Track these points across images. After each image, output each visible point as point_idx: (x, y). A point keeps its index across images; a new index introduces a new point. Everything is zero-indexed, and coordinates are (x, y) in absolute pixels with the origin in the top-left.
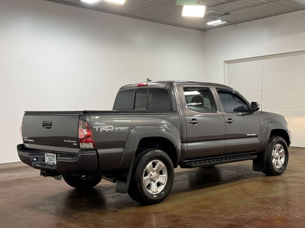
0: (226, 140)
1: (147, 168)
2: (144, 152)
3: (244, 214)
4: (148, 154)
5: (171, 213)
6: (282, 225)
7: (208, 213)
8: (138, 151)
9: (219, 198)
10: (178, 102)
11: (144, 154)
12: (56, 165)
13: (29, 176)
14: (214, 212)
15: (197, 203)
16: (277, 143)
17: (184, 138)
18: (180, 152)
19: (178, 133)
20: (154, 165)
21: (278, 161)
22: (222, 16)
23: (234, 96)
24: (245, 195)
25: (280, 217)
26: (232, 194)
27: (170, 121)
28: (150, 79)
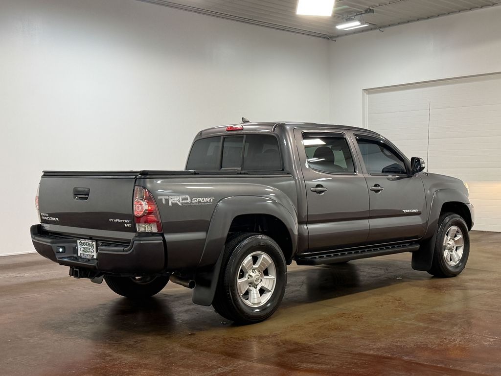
0: (370, 220)
1: (244, 265)
2: (239, 238)
3: (401, 339)
4: (246, 242)
5: (283, 338)
6: (463, 357)
7: (343, 337)
8: (230, 238)
9: (359, 313)
10: (294, 157)
11: (240, 242)
12: (97, 259)
13: (48, 278)
14: (352, 337)
15: (325, 322)
16: (452, 225)
17: (303, 217)
18: (296, 238)
19: (294, 208)
20: (255, 259)
21: (453, 254)
22: (361, 14)
23: (382, 148)
24: (400, 309)
25: (459, 344)
26: (380, 307)
27: (281, 188)
28: (247, 119)
